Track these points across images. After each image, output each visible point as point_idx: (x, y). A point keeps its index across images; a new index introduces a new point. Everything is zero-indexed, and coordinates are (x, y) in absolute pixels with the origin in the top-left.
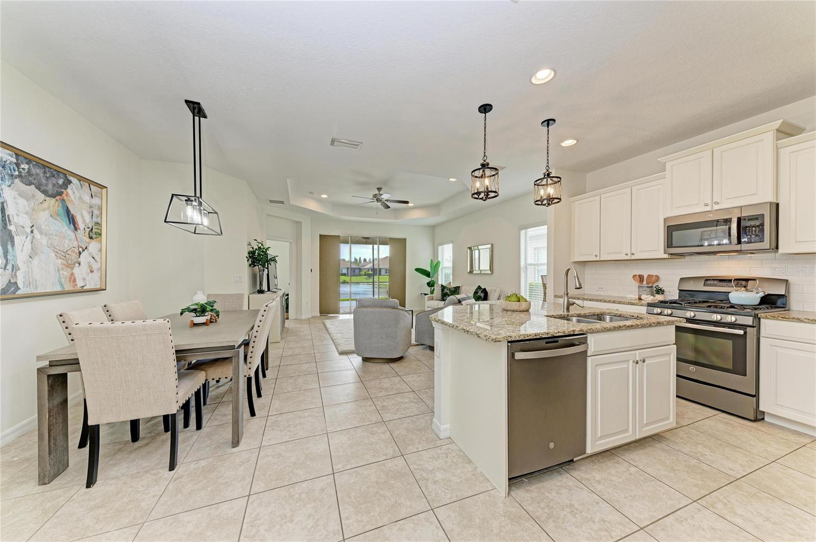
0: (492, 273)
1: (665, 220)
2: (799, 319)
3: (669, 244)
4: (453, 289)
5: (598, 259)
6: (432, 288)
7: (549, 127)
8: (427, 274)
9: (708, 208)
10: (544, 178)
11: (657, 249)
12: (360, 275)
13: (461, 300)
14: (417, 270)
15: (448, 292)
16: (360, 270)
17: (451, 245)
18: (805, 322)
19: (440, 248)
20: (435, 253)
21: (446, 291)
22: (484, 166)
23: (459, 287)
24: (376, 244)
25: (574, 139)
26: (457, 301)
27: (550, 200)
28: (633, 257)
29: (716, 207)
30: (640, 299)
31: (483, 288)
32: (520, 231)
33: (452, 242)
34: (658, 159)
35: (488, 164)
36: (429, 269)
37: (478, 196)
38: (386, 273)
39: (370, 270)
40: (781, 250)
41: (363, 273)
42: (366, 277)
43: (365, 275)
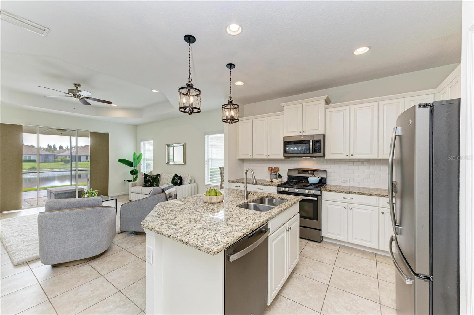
0: (185, 164)
1: (284, 138)
2: (335, 191)
3: (285, 152)
4: (155, 177)
5: (251, 158)
6: (135, 175)
7: (232, 69)
8: (130, 164)
9: (301, 134)
10: (228, 104)
11: (279, 154)
12: (55, 162)
13: (164, 190)
14: (121, 161)
15: (150, 179)
16: (55, 156)
17: (153, 141)
18: (337, 192)
19: (142, 143)
20: (137, 147)
21: (148, 178)
22: (189, 86)
23: (160, 174)
24: (74, 136)
25: (242, 82)
26: (161, 191)
27: (233, 120)
28: (269, 158)
29: (304, 134)
30: (272, 181)
31: (179, 176)
32: (204, 136)
33: (153, 140)
34: (281, 104)
35: (192, 85)
36: (132, 160)
37: (185, 110)
38: (87, 159)
39: (68, 157)
40: (326, 157)
41: (59, 159)
42: (63, 163)
43: (61, 161)
